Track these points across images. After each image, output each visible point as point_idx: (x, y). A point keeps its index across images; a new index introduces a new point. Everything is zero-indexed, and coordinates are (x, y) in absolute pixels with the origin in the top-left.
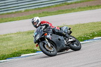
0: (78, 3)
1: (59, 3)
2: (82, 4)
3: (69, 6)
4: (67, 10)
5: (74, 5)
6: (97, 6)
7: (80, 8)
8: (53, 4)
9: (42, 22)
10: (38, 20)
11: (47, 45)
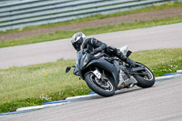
1: (86, 16)
4: (99, 28)
5: (112, 19)
6: (154, 21)
7: (123, 24)
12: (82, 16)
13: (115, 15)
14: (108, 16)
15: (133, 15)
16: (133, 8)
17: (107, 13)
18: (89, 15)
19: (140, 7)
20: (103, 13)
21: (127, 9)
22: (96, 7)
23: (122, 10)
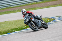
0: (17, 7)
1: (6, 7)
2: (20, 8)
3: (12, 9)
4: (10, 11)
5: (15, 8)
6: (29, 9)
7: (19, 10)
8: (2, 8)
9: (27, 12)
10: (25, 11)
11: (33, 25)
12: (4, 7)
13: (16, 7)
14: (13, 7)
15: (22, 7)
16: (22, 5)
17: (13, 6)
18: (7, 7)
19: (24, 4)
20: (12, 6)
21: (20, 5)
22: (9, 4)
23: (18, 5)
